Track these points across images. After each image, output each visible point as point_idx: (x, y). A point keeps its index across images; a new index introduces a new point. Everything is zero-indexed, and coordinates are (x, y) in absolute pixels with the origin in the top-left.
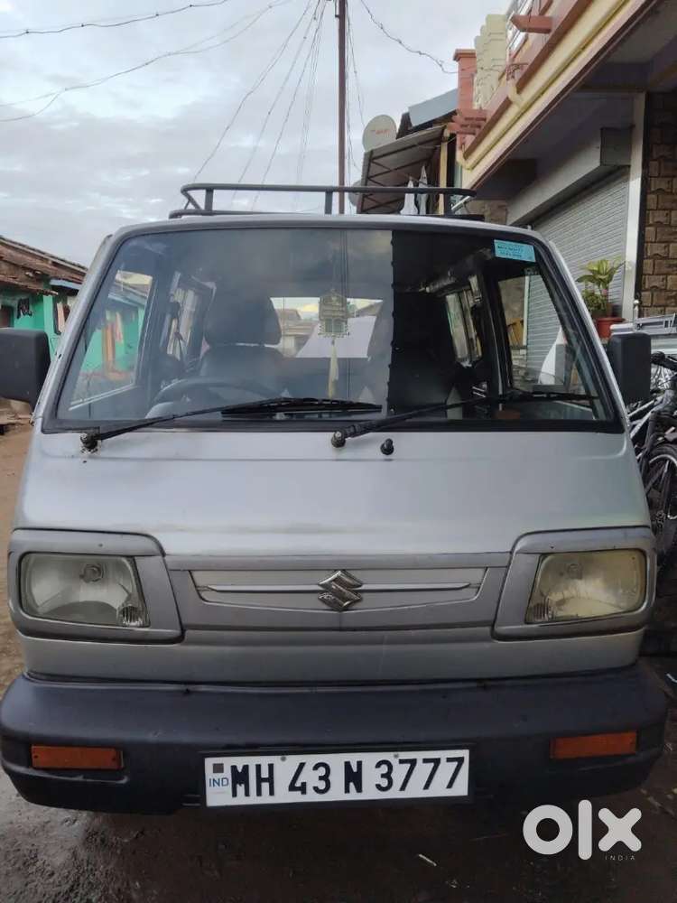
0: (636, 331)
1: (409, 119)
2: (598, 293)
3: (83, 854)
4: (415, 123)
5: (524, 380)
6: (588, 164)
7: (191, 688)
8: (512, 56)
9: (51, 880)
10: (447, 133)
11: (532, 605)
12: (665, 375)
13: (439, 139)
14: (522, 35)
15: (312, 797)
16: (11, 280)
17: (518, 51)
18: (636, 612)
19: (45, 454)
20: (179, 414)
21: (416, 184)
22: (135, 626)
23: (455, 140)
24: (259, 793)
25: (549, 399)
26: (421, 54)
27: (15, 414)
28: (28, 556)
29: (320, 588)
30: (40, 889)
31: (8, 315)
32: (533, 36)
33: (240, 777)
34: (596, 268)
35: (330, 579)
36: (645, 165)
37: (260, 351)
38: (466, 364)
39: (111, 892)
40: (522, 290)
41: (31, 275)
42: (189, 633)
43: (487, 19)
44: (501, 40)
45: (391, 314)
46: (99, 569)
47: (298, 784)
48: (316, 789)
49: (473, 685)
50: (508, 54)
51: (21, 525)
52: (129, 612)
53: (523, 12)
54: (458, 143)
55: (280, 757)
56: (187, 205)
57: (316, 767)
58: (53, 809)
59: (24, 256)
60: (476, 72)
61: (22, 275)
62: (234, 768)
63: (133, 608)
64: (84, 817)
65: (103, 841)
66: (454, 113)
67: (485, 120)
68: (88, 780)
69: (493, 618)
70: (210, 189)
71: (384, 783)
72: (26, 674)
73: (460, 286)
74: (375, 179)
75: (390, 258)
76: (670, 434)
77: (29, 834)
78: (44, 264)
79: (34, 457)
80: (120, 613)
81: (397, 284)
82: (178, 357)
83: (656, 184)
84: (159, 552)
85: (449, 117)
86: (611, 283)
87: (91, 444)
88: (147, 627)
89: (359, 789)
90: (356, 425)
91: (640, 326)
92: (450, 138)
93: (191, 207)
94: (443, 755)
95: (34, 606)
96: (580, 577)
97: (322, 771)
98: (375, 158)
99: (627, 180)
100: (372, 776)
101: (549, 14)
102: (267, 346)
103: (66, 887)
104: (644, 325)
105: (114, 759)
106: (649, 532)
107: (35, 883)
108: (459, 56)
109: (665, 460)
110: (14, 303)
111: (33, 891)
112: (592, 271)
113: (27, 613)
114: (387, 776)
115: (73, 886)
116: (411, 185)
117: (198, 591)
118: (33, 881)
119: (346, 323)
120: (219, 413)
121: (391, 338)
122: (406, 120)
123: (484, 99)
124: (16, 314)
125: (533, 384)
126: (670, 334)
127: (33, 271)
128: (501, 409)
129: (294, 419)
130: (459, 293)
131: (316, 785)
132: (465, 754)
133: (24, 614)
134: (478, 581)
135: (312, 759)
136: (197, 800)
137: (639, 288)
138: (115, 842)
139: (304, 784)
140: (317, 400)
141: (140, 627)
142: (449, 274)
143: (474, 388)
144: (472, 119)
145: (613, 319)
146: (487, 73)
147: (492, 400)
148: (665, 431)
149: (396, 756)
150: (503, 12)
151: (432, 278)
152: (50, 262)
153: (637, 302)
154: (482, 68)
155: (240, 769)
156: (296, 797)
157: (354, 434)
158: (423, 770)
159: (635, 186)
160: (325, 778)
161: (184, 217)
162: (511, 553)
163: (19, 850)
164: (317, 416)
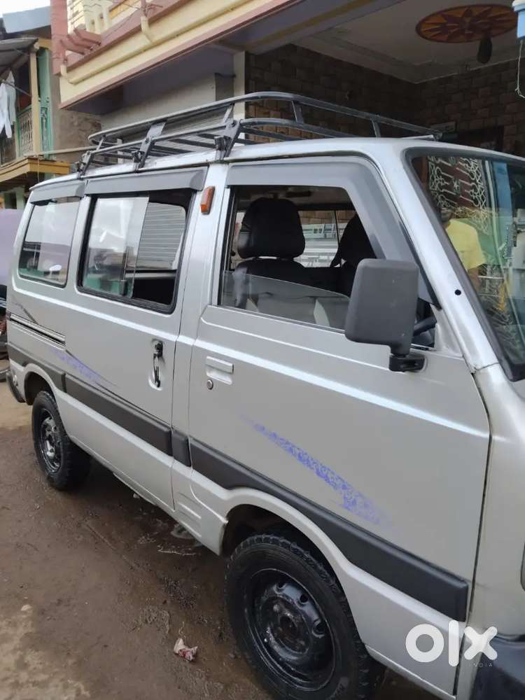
10: (37, 47)
67: (98, 43)
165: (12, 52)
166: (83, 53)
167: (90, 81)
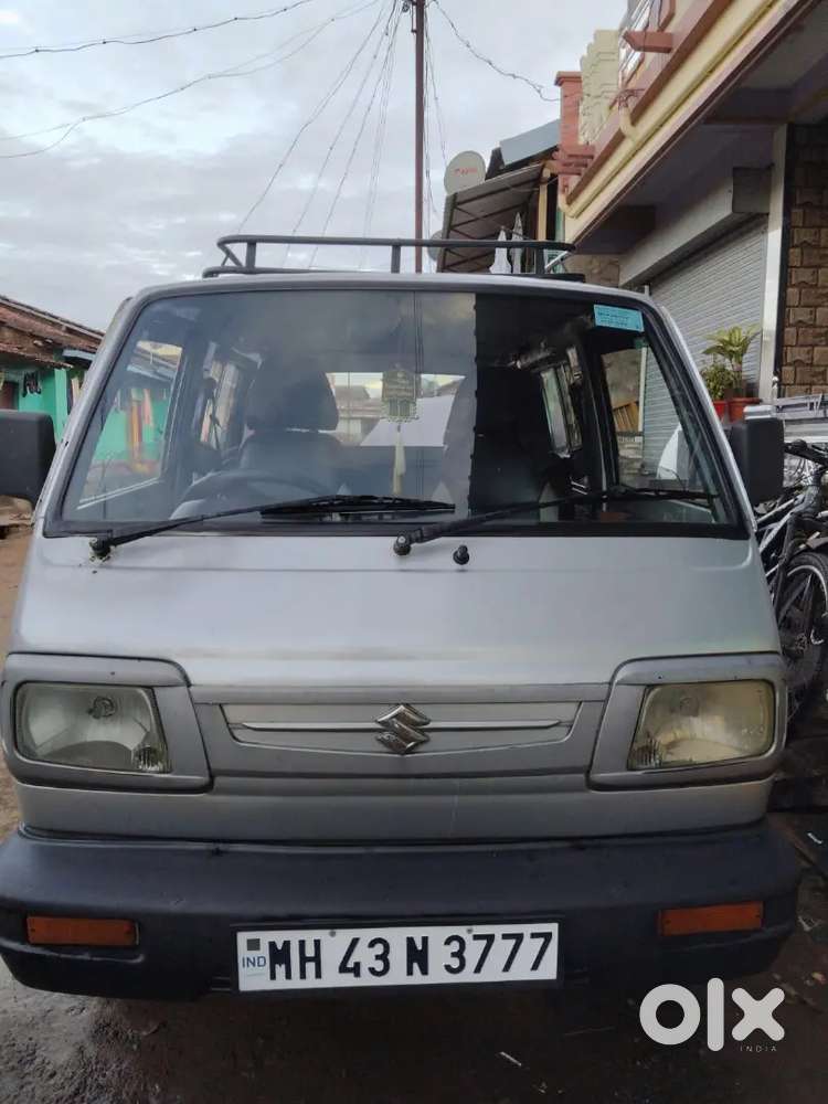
0: (774, 415)
1: (501, 155)
2: (729, 368)
3: (91, 1051)
4: (508, 160)
5: (640, 474)
6: (718, 211)
7: (221, 846)
8: (626, 80)
9: (52, 1082)
10: (547, 174)
11: (636, 747)
12: (810, 468)
13: (537, 180)
14: (637, 55)
15: (366, 980)
16: (15, 350)
17: (632, 76)
18: (761, 758)
19: (47, 563)
20: (209, 514)
21: (509, 236)
22: (152, 771)
23: (556, 182)
24: (303, 975)
25: (658, 497)
26: (514, 76)
27: (19, 513)
28: (24, 686)
29: (379, 726)
30: (38, 1092)
31: (12, 393)
32: (650, 56)
33: (279, 956)
34: (727, 338)
35: (389, 715)
36: (787, 213)
37: (313, 438)
38: (565, 455)
39: (124, 1096)
40: (637, 364)
41: (40, 343)
42: (219, 780)
43: (595, 36)
44: (613, 60)
45: (474, 393)
46: (112, 704)
47: (350, 964)
48: (372, 971)
49: (566, 844)
50: (620, 77)
51: (15, 649)
52: (148, 754)
53: (639, 28)
54: (560, 186)
55: (328, 931)
56: (226, 260)
57: (372, 944)
58: (56, 995)
59: (32, 321)
60: (582, 99)
61: (29, 344)
62: (272, 945)
63: (151, 750)
64: (93, 1004)
65: (116, 1034)
66: (555, 149)
67: (592, 157)
68: (95, 959)
69: (588, 763)
70: (252, 242)
71: (455, 963)
72: (22, 830)
73: (557, 360)
74: (458, 228)
75: (473, 327)
76: (815, 540)
77: (27, 1025)
78: (57, 331)
79: (34, 566)
80: (136, 755)
81: (482, 358)
82: (214, 446)
83: (801, 236)
84: (182, 681)
85: (549, 154)
86: (744, 357)
87: (102, 550)
88: (168, 773)
89: (424, 971)
90: (423, 528)
91: (780, 409)
92: (551, 179)
93: (230, 263)
94: (526, 929)
95: (32, 747)
96: (695, 713)
97: (379, 949)
98: (459, 204)
99: (765, 232)
100: (440, 956)
101: (670, 29)
102: (321, 431)
103: (70, 1090)
104: (784, 407)
105: (128, 933)
106: (778, 660)
107: (33, 1086)
108: (561, 80)
109: (808, 572)
110: (18, 377)
111: (30, 1095)
112: (722, 341)
113: (23, 756)
114: (459, 955)
115: (78, 1089)
116: (502, 237)
117: (230, 729)
118: (30, 1083)
119: (415, 404)
120: (258, 513)
121: (473, 423)
122: (497, 156)
123: (592, 131)
124: (21, 390)
125: (650, 478)
126: (815, 419)
127: (42, 339)
128: (604, 509)
129: (350, 521)
130: (556, 368)
131: (371, 966)
132: (553, 928)
133: (21, 758)
134: (570, 718)
135: (367, 935)
136: (226, 984)
137: (779, 362)
138: (130, 1035)
139: (357, 965)
140: (376, 498)
141: (160, 772)
142: (542, 345)
143: (573, 483)
144: (576, 156)
145: (747, 400)
146: (595, 101)
147: (594, 499)
148: (808, 537)
149: (470, 931)
150: (615, 27)
151: (524, 351)
152: (64, 329)
153: (776, 379)
154: (589, 95)
155: (280, 947)
156: (348, 981)
157: (421, 539)
158: (502, 948)
159: (774, 238)
160: (383, 957)
161: (221, 276)
162: (610, 684)
163: (14, 1045)
164: (376, 517)
165: (507, 192)
166: (579, 174)
167: (584, 214)
